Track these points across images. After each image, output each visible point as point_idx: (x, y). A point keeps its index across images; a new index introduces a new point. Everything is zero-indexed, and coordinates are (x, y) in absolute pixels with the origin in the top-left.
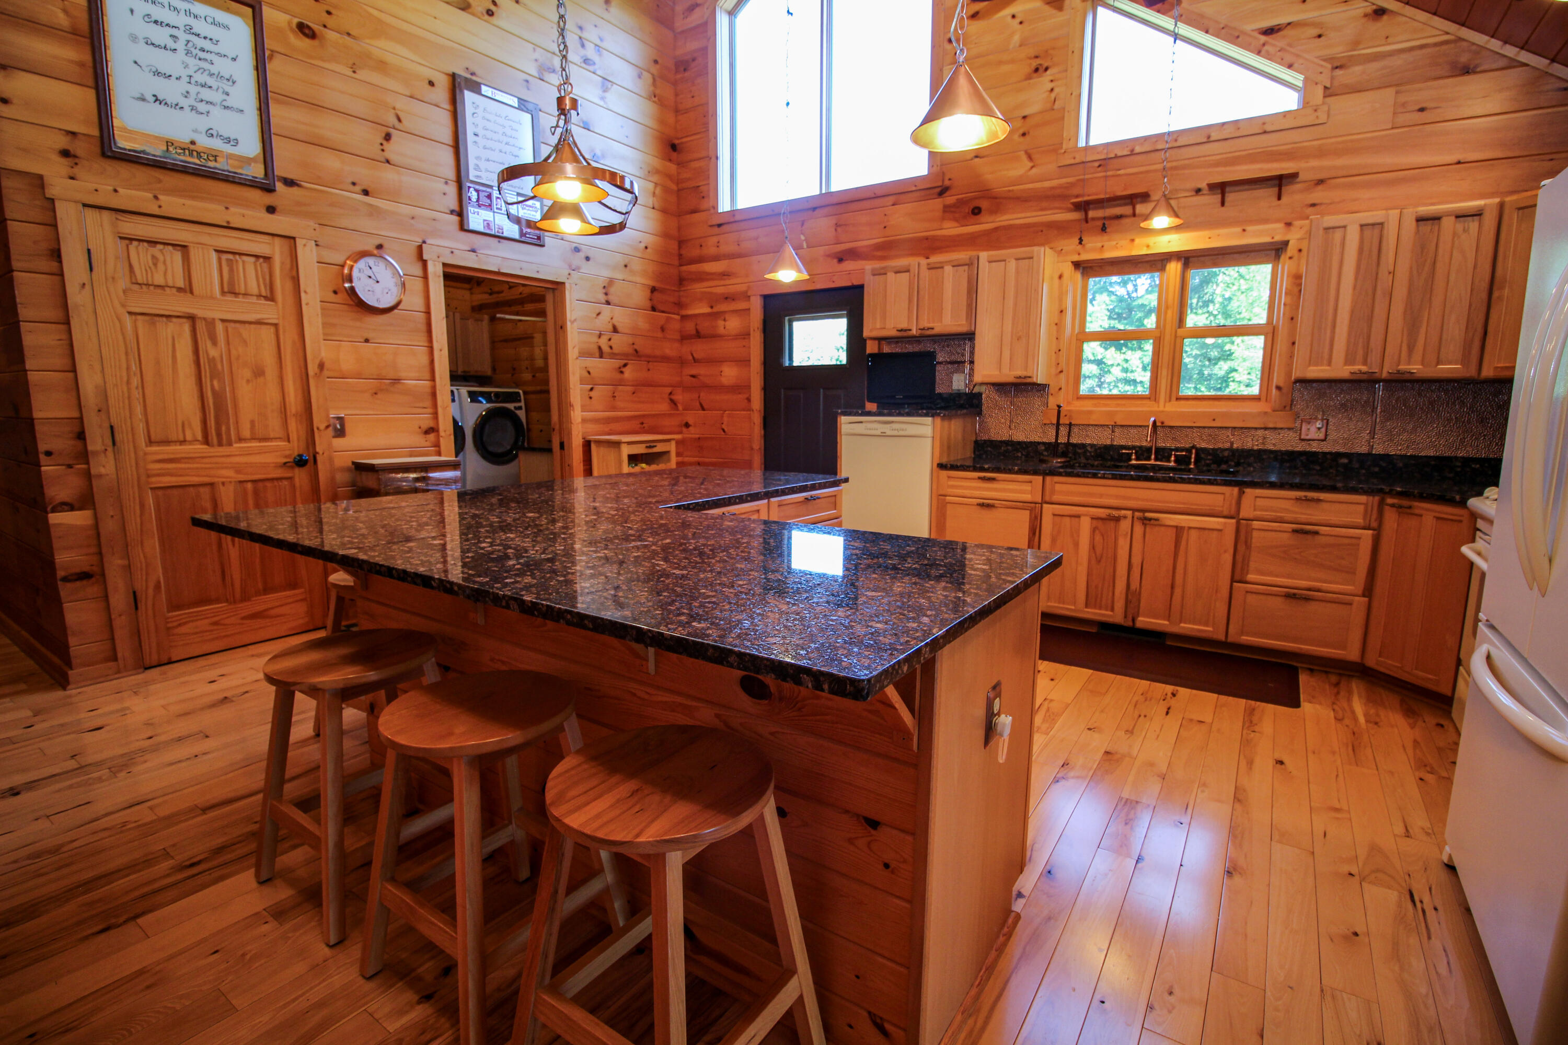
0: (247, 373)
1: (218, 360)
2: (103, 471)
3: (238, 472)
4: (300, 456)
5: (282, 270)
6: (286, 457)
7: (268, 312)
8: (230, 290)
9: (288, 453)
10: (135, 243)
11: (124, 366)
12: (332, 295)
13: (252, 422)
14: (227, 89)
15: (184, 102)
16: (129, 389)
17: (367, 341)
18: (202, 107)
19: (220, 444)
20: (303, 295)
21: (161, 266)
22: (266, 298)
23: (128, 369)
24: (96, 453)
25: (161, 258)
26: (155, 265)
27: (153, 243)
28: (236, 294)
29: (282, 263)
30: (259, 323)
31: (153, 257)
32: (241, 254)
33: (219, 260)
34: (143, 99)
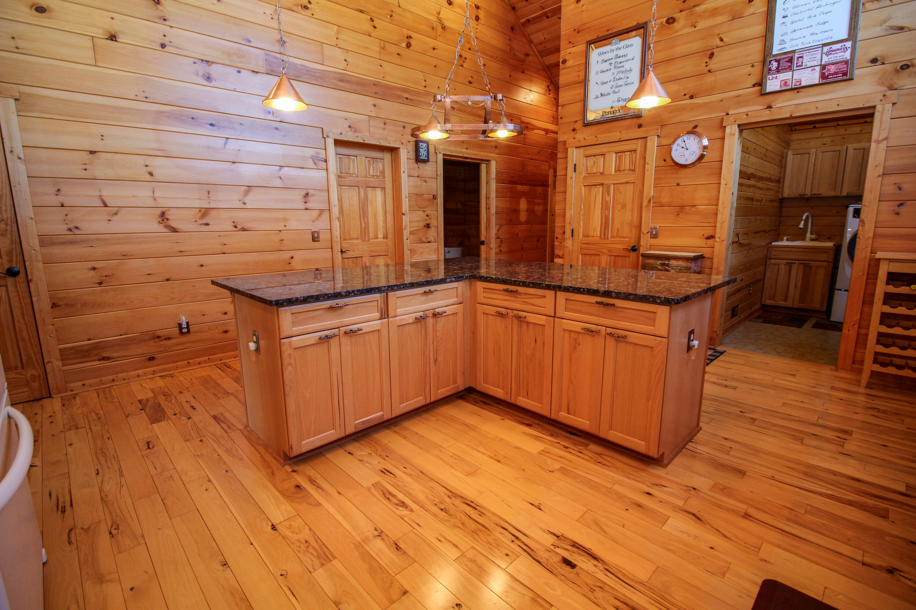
0: (619, 207)
1: (609, 202)
2: (568, 246)
3: (609, 251)
4: (634, 246)
5: (640, 155)
6: (628, 246)
7: (631, 178)
8: (618, 170)
9: (629, 244)
10: (590, 157)
11: (580, 206)
12: (664, 162)
13: (618, 229)
14: (628, 75)
15: (611, 91)
16: (580, 215)
17: (678, 185)
18: (617, 90)
19: (604, 239)
20: (646, 165)
21: (596, 165)
22: (632, 170)
23: (581, 207)
24: (567, 239)
25: (596, 162)
26: (594, 165)
27: (595, 156)
28: (620, 171)
29: (641, 151)
30: (627, 183)
31: (594, 162)
32: (624, 152)
33: (616, 157)
34: (597, 97)
